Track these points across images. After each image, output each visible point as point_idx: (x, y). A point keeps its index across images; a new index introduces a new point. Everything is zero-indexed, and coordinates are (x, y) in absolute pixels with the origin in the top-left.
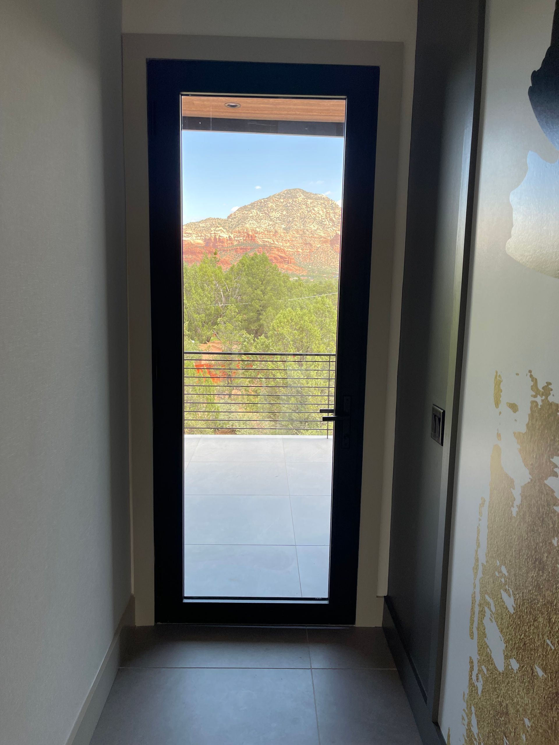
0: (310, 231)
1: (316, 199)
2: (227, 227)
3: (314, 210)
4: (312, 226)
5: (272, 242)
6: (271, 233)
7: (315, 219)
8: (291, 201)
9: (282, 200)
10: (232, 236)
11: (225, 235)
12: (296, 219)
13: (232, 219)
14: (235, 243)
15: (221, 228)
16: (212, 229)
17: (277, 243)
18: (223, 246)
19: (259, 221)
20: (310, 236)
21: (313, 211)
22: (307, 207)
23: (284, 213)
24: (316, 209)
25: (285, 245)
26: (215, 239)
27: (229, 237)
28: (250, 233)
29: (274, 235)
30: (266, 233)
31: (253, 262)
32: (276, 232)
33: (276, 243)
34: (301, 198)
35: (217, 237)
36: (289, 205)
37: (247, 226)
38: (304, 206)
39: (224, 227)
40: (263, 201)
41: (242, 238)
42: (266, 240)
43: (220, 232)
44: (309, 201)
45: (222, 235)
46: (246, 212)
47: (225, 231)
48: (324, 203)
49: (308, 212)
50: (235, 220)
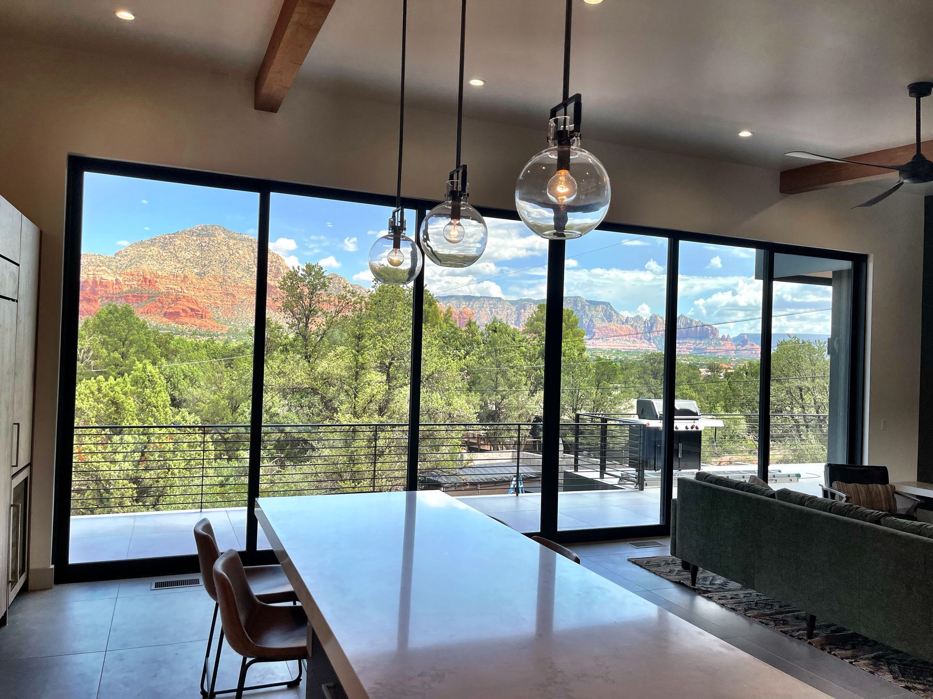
0: (233, 278)
1: (240, 240)
2: (113, 267)
3: (238, 253)
4: (235, 273)
5: (180, 290)
6: (179, 278)
7: (239, 264)
8: (207, 240)
9: (195, 238)
10: (121, 279)
11: (110, 278)
12: (214, 263)
13: (122, 257)
14: (125, 289)
15: (104, 268)
16: (90, 268)
17: (187, 292)
18: (106, 292)
19: (162, 262)
20: (233, 285)
21: (237, 255)
22: (229, 248)
23: (198, 254)
24: (240, 252)
25: (198, 294)
26: (95, 282)
27: (117, 280)
28: (148, 277)
29: (182, 281)
30: (171, 277)
31: (110, 316)
32: (185, 277)
33: (185, 291)
34: (221, 236)
35: (98, 279)
36: (204, 244)
37: (144, 267)
38: (225, 248)
39: (108, 267)
40: (167, 236)
41: (135, 283)
42: (172, 286)
43: (102, 273)
44: (232, 242)
45: (104, 276)
46: (143, 250)
47: (109, 271)
48: (251, 246)
49: (231, 255)
50: (126, 258)
